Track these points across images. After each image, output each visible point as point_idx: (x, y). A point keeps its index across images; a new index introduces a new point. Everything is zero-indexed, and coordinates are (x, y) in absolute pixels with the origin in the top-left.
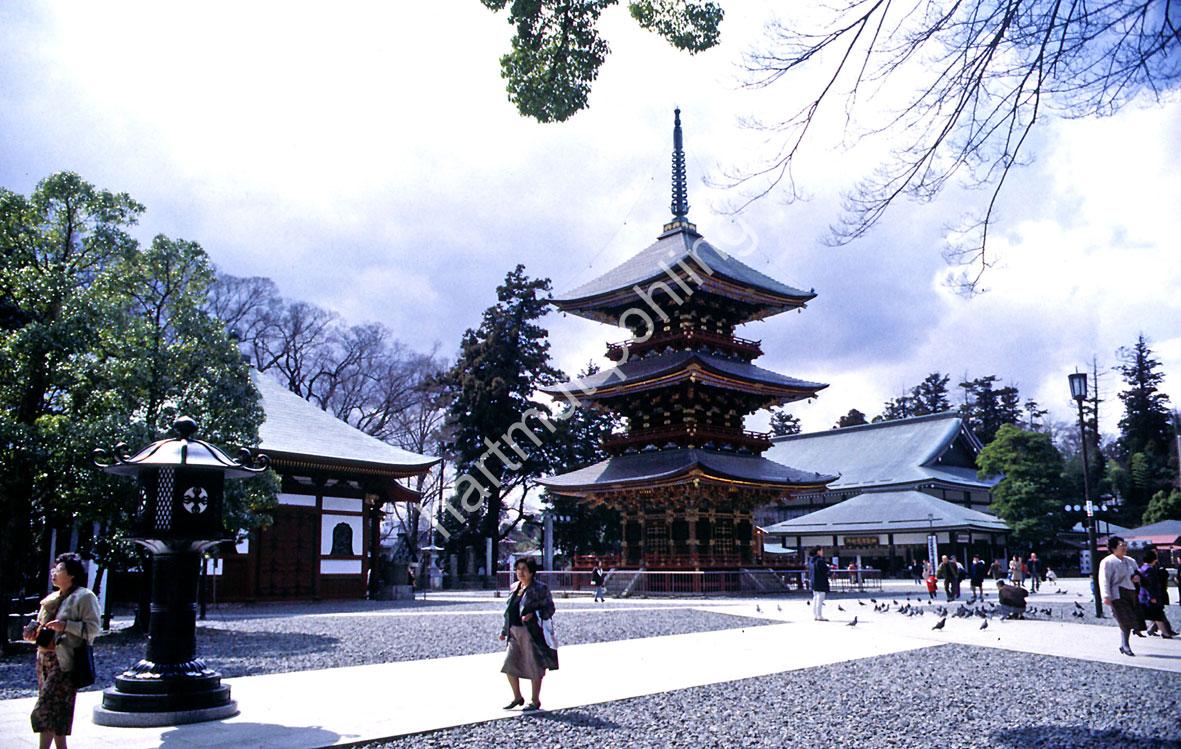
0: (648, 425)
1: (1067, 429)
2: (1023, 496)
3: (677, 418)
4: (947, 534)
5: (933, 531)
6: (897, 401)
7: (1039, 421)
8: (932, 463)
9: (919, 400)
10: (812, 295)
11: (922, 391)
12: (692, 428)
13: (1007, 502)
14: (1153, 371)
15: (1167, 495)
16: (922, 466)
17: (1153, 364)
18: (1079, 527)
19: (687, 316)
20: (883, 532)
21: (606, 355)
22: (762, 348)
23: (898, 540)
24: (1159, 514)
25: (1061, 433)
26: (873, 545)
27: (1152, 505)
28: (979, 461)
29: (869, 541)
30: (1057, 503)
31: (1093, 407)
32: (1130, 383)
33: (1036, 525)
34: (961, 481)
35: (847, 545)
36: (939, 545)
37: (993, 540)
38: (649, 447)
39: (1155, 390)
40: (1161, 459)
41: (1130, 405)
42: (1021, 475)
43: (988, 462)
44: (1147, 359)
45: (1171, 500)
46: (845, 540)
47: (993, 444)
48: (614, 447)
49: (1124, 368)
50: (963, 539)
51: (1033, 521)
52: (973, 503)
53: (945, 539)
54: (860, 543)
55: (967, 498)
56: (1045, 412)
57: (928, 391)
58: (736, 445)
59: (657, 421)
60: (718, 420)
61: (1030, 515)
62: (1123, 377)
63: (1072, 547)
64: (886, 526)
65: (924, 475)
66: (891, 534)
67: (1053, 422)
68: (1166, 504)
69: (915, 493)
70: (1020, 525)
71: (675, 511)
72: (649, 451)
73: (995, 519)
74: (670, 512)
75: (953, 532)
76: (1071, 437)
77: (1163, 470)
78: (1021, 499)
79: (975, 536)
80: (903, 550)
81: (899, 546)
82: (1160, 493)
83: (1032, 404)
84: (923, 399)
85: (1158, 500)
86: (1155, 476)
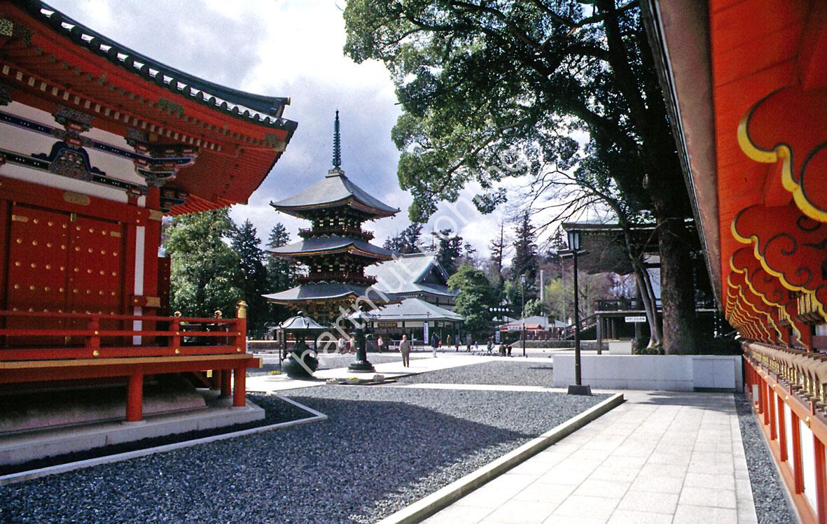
0: (320, 271)
1: (486, 262)
2: (471, 302)
3: (336, 268)
4: (433, 322)
5: (426, 321)
6: (393, 239)
7: (472, 255)
8: (420, 282)
9: (404, 239)
10: (399, 211)
11: (407, 233)
12: (346, 274)
13: (463, 305)
14: (531, 231)
15: (533, 302)
16: (415, 283)
17: (532, 227)
18: (495, 319)
19: (342, 219)
20: (399, 320)
21: (298, 234)
22: (374, 235)
23: (407, 325)
24: (529, 312)
25: (483, 263)
26: (394, 327)
27: (527, 307)
28: (449, 282)
29: (391, 325)
30: (486, 307)
31: (500, 250)
32: (519, 237)
33: (476, 318)
34: (435, 292)
35: (379, 327)
36: (429, 328)
37: (454, 325)
38: (321, 282)
39: (531, 242)
40: (531, 281)
41: (519, 250)
42: (470, 292)
43: (454, 284)
44: (529, 225)
45: (536, 305)
46: (378, 325)
47: (456, 274)
48: (302, 281)
49: (517, 228)
50: (440, 325)
51: (475, 316)
52: (440, 304)
53: (432, 325)
54: (386, 326)
55: (437, 301)
56: (475, 250)
57: (410, 234)
58: (362, 282)
59: (325, 269)
60: (354, 270)
61: (473, 313)
62: (516, 234)
63: (492, 330)
64: (401, 317)
65: (417, 288)
66: (404, 321)
67: (479, 257)
68: (533, 306)
69: (416, 299)
70: (468, 318)
71: (335, 313)
72: (321, 284)
73: (456, 314)
74: (332, 313)
75: (436, 321)
76: (488, 266)
77: (532, 287)
78: (469, 304)
79: (446, 323)
80: (409, 330)
81: (408, 328)
82: (531, 301)
83: (469, 246)
84: (407, 238)
85: (529, 304)
86: (528, 291)
